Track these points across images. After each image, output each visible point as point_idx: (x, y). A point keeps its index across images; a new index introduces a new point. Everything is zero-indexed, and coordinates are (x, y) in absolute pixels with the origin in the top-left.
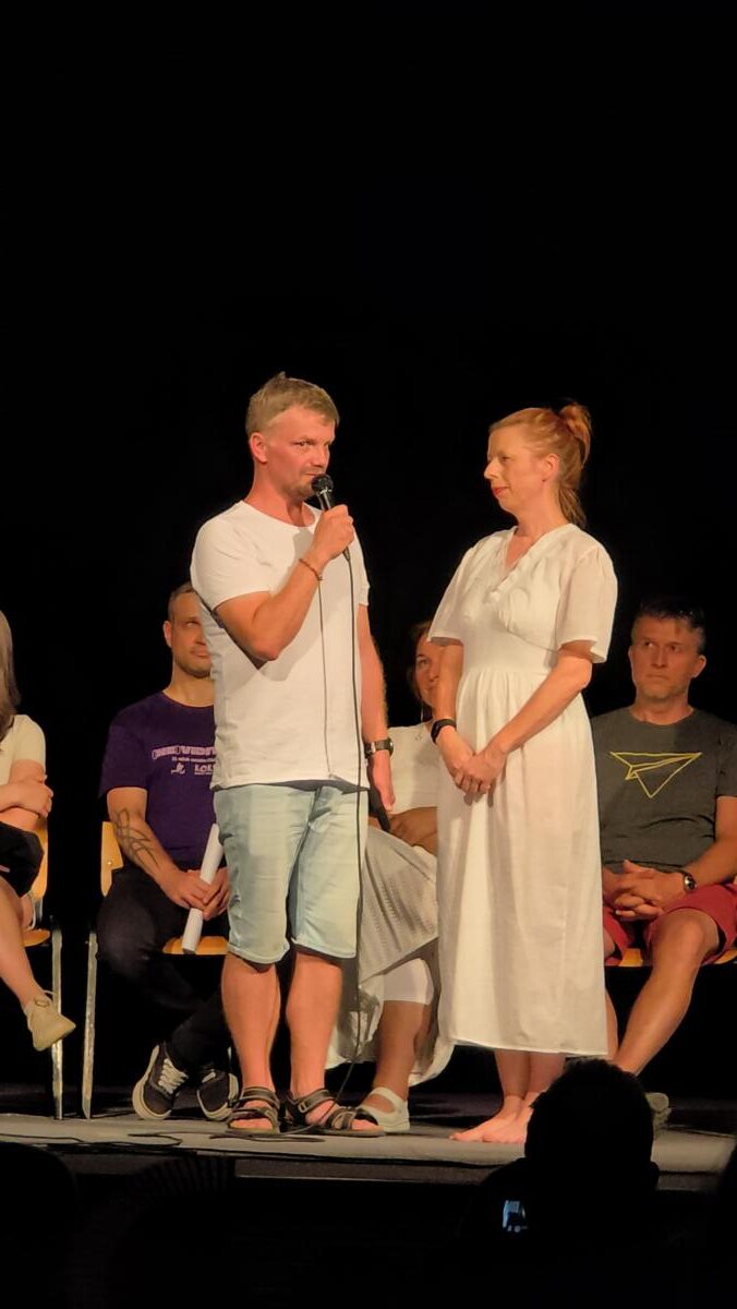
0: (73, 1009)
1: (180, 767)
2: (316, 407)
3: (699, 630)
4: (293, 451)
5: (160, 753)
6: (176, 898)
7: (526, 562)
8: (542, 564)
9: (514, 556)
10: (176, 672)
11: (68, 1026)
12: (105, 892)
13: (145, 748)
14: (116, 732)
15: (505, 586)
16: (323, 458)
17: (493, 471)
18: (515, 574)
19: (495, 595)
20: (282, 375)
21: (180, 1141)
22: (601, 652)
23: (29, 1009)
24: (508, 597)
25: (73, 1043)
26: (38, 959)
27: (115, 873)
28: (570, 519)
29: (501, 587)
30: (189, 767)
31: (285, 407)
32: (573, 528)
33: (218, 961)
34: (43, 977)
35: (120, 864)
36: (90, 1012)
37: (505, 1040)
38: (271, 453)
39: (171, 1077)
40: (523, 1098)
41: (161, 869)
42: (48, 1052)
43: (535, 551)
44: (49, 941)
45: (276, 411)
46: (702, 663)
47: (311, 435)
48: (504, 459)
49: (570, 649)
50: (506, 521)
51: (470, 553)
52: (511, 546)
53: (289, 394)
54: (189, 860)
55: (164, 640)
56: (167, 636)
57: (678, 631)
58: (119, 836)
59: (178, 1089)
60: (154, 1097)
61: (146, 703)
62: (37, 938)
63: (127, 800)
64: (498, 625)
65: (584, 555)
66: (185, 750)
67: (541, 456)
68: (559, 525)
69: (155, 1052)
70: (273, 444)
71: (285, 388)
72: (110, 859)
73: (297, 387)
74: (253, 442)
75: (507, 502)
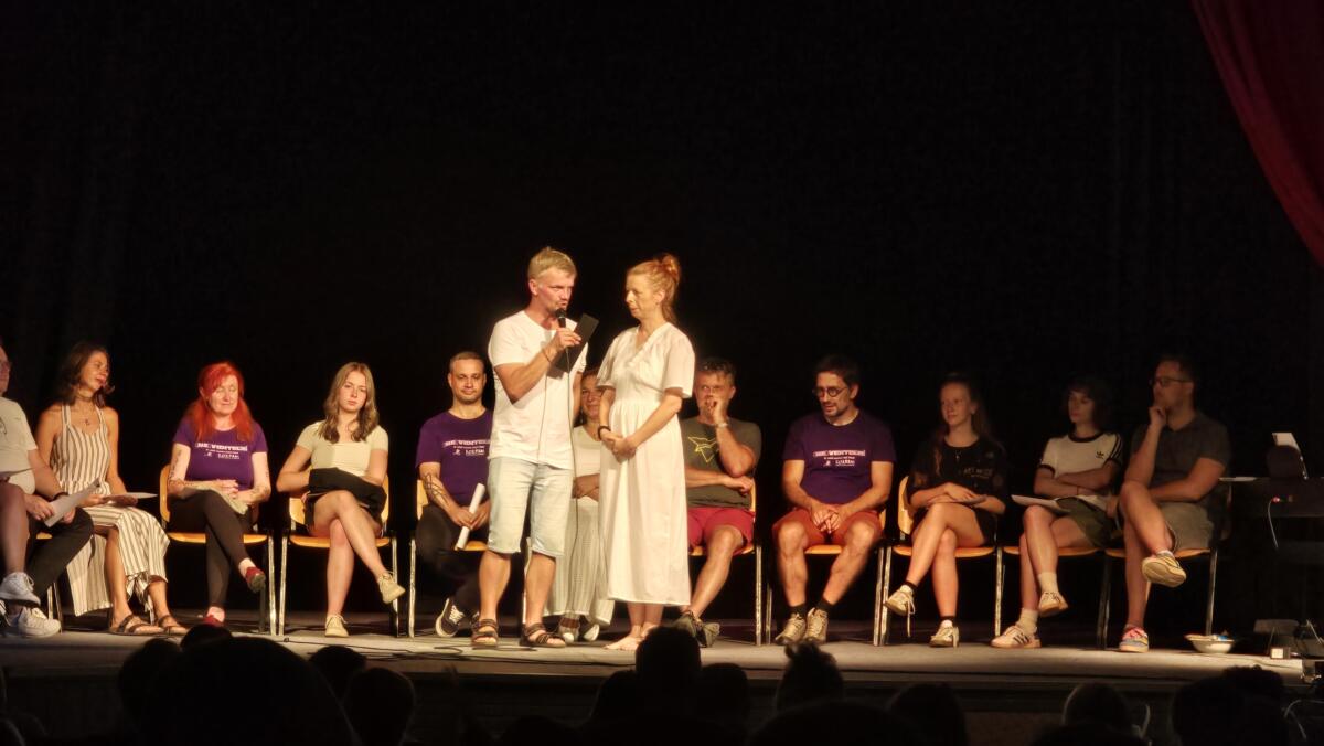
0: (403, 581)
1: (458, 451)
2: (563, 269)
3: (730, 375)
4: (551, 291)
5: (448, 444)
6: (455, 520)
7: (647, 346)
8: (655, 348)
9: (640, 342)
10: (456, 401)
11: (400, 590)
12: (419, 517)
13: (440, 440)
14: (424, 432)
15: (636, 359)
16: (566, 294)
17: (631, 297)
18: (641, 353)
19: (631, 364)
20: (548, 249)
21: (461, 651)
22: (688, 392)
23: (380, 580)
24: (638, 365)
25: (404, 599)
26: (384, 554)
27: (424, 508)
28: (668, 320)
29: (635, 360)
30: (463, 451)
31: (548, 267)
32: (669, 325)
33: (478, 556)
34: (387, 563)
35: (426, 503)
36: (412, 581)
37: (637, 597)
38: (540, 290)
39: (456, 615)
40: (642, 626)
41: (448, 505)
42: (391, 603)
43: (651, 340)
44: (390, 545)
45: (543, 269)
46: (733, 391)
47: (561, 283)
48: (636, 292)
49: (669, 391)
50: (634, 322)
51: (616, 341)
52: (638, 337)
53: (550, 261)
54: (463, 501)
55: (448, 384)
56: (450, 382)
57: (719, 379)
58: (426, 488)
59: (460, 621)
60: (447, 626)
61: (439, 417)
62: (383, 542)
63: (430, 468)
64: (634, 380)
65: (676, 341)
66: (461, 442)
67: (656, 292)
68: (662, 324)
69: (448, 601)
70: (541, 286)
71: (549, 257)
72: (421, 499)
73: (555, 256)
74: (531, 286)
75: (637, 314)
